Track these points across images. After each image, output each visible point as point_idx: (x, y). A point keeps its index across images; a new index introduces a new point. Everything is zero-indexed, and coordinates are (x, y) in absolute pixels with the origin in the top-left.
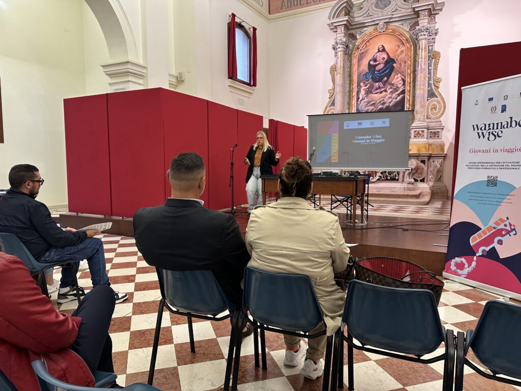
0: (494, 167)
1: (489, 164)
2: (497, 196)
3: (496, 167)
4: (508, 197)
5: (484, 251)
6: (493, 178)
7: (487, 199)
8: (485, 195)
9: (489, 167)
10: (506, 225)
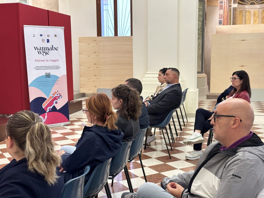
0: (47, 68)
1: (45, 67)
2: (51, 82)
3: (49, 68)
4: (57, 82)
5: (49, 109)
6: (48, 73)
7: (47, 84)
8: (46, 82)
9: (45, 69)
10: (57, 95)
